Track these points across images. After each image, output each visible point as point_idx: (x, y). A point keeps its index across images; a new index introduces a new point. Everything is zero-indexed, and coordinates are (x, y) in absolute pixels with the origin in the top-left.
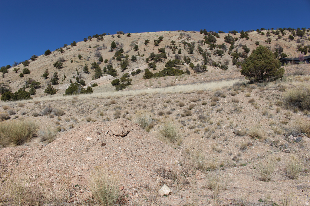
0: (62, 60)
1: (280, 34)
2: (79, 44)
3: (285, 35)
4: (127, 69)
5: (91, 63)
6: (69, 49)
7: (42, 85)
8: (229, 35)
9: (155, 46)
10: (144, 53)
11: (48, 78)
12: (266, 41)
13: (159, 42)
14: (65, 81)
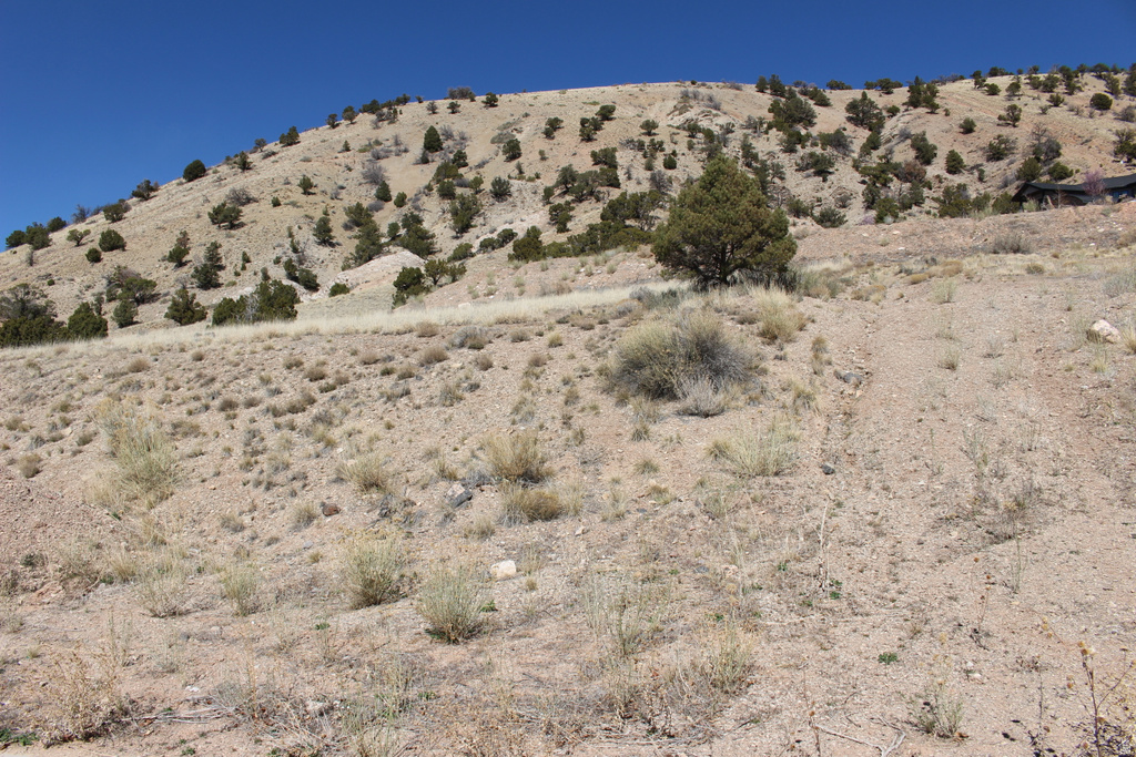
0: (241, 199)
1: (1060, 89)
2: (307, 138)
3: (1081, 94)
4: (472, 227)
5: (344, 209)
6: (273, 158)
7: (160, 289)
8: (864, 95)
9: (582, 140)
10: (539, 167)
11: (185, 264)
12: (1000, 118)
13: (597, 127)
14: (246, 275)
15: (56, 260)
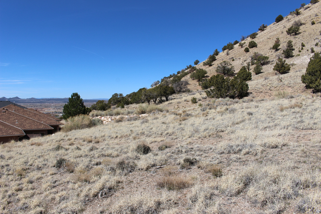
0: (298, 25)
6: (309, 9)
7: (270, 59)
11: (279, 49)
14: (304, 51)
15: (235, 53)
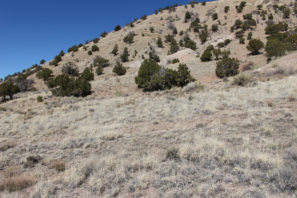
0: (132, 35)
2: (149, 18)
4: (207, 40)
5: (164, 36)
6: (140, 23)
7: (110, 62)
9: (238, 12)
10: (225, 21)
11: (117, 54)
13: (242, 8)
14: (137, 57)
15: (80, 55)
